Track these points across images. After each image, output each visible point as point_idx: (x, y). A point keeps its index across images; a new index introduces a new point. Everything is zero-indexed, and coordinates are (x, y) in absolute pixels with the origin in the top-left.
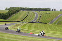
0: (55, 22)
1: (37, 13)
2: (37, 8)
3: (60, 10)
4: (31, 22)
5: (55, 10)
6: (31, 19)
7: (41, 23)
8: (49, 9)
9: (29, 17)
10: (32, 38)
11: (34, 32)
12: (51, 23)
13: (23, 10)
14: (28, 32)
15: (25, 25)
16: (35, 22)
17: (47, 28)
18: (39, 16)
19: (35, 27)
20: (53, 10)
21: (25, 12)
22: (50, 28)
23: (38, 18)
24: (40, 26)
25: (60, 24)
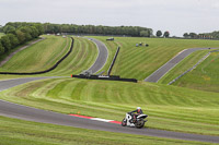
0: (168, 78)
1: (104, 44)
2: (103, 28)
3: (186, 35)
4: (82, 76)
5: (167, 34)
6: (83, 64)
7: (117, 78)
8: (145, 29)
9: (75, 59)
10: (85, 134)
11: (94, 111)
12: (153, 80)
13: (56, 33)
14: (72, 111)
15: (63, 85)
16: (95, 77)
17: (139, 96)
18: (110, 54)
19: (96, 96)
20: (159, 33)
21: (61, 39)
22: (148, 97)
23: (107, 62)
24: (114, 90)
25: (183, 84)
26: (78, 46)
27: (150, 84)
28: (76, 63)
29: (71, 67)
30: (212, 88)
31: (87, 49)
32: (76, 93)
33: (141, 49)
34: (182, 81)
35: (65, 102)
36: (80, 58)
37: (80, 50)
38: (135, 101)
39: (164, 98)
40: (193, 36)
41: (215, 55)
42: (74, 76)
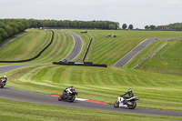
0: (132, 63)
1: (79, 36)
2: (78, 22)
3: (146, 27)
4: (61, 63)
5: (131, 27)
6: (62, 53)
7: (90, 64)
8: (113, 23)
9: (55, 49)
10: (64, 111)
12: (120, 65)
13: (39, 27)
15: (45, 71)
16: (72, 64)
18: (84, 44)
20: (124, 26)
21: (43, 32)
22: (117, 80)
23: (82, 51)
24: (88, 74)
25: (145, 68)
27: (118, 69)
28: (56, 52)
29: (51, 56)
30: (169, 71)
31: (65, 40)
33: (109, 40)
34: (144, 66)
35: (47, 85)
36: (59, 47)
37: (59, 41)
40: (153, 28)
41: (171, 43)
42: (54, 63)
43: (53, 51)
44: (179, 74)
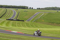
0: (32, 20)
1: (15, 11)
2: (15, 6)
3: (37, 8)
4: (9, 20)
5: (32, 8)
8: (26, 7)
9: (7, 15)
10: (10, 36)
12: (28, 21)
13: (2, 8)
16: (13, 20)
17: (24, 25)
18: (17, 14)
19: (13, 25)
20: (30, 8)
21: (3, 9)
22: (27, 25)
23: (16, 16)
24: (18, 23)
25: (37, 22)
26: (8, 11)
27: (28, 22)
28: (7, 16)
29: (6, 17)
30: (45, 23)
31: (10, 12)
32: (7, 24)
33: (25, 12)
34: (36, 21)
35: (4, 27)
36: (8, 14)
37: (8, 12)
38: (23, 26)
39: (31, 26)
40: (39, 9)
41: (45, 14)
42: (7, 20)
43: (6, 16)
44: (48, 24)
